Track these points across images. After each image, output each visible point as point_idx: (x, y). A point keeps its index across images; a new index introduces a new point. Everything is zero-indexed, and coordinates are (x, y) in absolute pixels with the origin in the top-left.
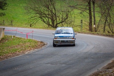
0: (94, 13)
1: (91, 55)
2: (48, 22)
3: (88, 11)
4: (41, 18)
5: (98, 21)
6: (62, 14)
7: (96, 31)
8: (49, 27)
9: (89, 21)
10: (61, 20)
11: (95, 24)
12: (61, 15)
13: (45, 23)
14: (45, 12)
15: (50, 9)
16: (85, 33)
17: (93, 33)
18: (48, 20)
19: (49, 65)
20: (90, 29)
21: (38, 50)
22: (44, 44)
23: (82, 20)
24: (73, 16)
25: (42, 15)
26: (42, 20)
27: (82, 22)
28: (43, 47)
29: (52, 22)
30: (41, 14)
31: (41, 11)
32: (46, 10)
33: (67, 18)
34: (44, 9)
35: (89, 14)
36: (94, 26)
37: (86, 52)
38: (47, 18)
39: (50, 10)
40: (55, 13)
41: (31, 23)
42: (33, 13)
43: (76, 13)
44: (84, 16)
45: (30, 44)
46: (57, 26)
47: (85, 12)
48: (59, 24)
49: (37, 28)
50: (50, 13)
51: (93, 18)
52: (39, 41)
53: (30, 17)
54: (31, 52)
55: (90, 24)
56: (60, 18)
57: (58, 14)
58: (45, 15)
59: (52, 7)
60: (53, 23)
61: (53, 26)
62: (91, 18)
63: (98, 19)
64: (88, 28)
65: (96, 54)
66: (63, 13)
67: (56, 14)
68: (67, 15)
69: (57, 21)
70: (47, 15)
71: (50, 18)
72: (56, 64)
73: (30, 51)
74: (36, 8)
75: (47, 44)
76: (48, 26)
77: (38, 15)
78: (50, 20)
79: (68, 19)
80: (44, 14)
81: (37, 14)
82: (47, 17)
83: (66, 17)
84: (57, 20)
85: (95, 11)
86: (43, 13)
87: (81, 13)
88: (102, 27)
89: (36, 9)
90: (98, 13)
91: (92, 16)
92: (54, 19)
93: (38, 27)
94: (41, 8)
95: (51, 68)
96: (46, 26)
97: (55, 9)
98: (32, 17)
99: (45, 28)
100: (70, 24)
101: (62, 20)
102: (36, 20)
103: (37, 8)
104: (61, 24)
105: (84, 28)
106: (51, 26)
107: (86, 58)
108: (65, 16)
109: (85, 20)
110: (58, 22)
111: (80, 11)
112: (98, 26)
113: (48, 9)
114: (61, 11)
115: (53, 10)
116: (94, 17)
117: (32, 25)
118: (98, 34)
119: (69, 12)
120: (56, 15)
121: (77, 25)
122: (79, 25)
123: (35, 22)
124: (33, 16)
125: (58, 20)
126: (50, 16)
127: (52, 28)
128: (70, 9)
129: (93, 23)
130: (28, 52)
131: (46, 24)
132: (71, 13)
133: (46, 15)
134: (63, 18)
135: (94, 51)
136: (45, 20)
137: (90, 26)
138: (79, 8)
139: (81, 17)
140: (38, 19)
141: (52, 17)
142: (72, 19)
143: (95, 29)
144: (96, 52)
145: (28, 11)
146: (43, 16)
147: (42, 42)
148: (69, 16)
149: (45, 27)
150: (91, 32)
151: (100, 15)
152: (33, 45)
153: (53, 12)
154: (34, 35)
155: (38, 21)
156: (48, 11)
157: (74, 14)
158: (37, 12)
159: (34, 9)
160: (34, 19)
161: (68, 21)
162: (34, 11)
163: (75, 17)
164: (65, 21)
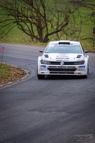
2: (30, 31)
4: (18, 24)
6: (57, 16)
8: (33, 40)
10: (55, 27)
12: (55, 18)
13: (25, 33)
14: (26, 13)
15: (34, 6)
18: (30, 28)
19: (37, 113)
23: (94, 28)
24: (78, 20)
25: (20, 18)
26: (20, 26)
27: (94, 33)
29: (38, 31)
30: (18, 17)
31: (18, 11)
32: (27, 8)
33: (67, 24)
34: (23, 6)
38: (29, 24)
39: (35, 9)
40: (43, 15)
42: (2, 13)
43: (84, 16)
46: (48, 39)
48: (52, 36)
49: (10, 42)
50: (35, 14)
56: (54, 24)
57: (49, 17)
58: (25, 19)
59: (38, 3)
60: (40, 33)
61: (39, 39)
66: (60, 14)
67: (47, 15)
68: (67, 19)
69: (47, 30)
70: (29, 19)
71: (34, 23)
72: (50, 112)
74: (9, 5)
76: (31, 39)
77: (13, 18)
78: (35, 28)
79: (69, 25)
80: (24, 16)
81: (10, 16)
82: (30, 21)
83: (65, 23)
84: (47, 28)
86: (21, 15)
87: (93, 15)
89: (8, 7)
92: (43, 26)
93: (12, 40)
94: (18, 4)
95: (41, 119)
96: (26, 39)
97: (44, 7)
99: (26, 42)
100: (71, 34)
101: (57, 28)
102: (7, 26)
103: (11, 4)
104: (55, 35)
106: (37, 38)
108: (62, 19)
110: (50, 32)
111: (91, 11)
113: (31, 7)
114: (55, 10)
115: (41, 8)
117: (1, 36)
119: (70, 12)
120: (47, 18)
121: (85, 37)
122: (88, 37)
123: (6, 32)
124: (3, 20)
125: (49, 28)
126: (34, 20)
127: (39, 43)
128: (72, 7)
131: (26, 35)
132: (75, 14)
133: (27, 17)
134: (60, 24)
136: (26, 28)
138: (89, 6)
140: (13, 26)
141: (39, 21)
142: (76, 26)
146: (22, 20)
148: (71, 20)
149: (24, 40)
153: (41, 12)
154: (5, 55)
155: (11, 30)
156: (32, 10)
157: (81, 16)
158: (10, 12)
159: (5, 6)
160: (4, 25)
161: (69, 29)
162: (5, 11)
163: (81, 22)
164: (62, 30)
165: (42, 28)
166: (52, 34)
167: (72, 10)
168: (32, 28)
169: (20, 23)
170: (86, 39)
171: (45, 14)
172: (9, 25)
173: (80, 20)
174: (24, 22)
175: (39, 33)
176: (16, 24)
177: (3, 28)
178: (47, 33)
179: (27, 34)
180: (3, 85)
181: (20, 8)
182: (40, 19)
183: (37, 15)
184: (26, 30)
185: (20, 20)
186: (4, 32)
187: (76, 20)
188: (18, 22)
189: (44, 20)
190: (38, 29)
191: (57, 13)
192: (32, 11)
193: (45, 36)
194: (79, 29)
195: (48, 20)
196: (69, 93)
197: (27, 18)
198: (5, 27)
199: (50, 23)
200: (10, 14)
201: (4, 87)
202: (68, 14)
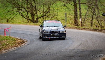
0: (80, 5)
1: (77, 53)
2: (27, 17)
3: (73, 3)
4: (19, 12)
5: (84, 14)
6: (43, 7)
7: (82, 26)
8: (29, 22)
9: (74, 14)
10: (42, 14)
11: (81, 17)
12: (41, 8)
13: (23, 18)
14: (24, 5)
15: (29, 1)
16: (70, 28)
17: (79, 28)
18: (27, 15)
20: (75, 24)
21: (17, 48)
22: (24, 42)
23: (66, 14)
24: (56, 9)
25: (20, 9)
26: (20, 14)
27: (66, 16)
28: (22, 45)
29: (32, 17)
30: (19, 8)
31: (19, 5)
32: (24, 2)
33: (49, 11)
34: (22, 1)
35: (73, 7)
36: (80, 20)
37: (72, 50)
38: (26, 12)
39: (29, 3)
40: (34, 6)
41: (8, 18)
42: (10, 6)
43: (59, 6)
44: (68, 8)
45: (8, 42)
46: (38, 21)
47: (69, 4)
48: (40, 19)
50: (29, 6)
51: (78, 10)
52: (18, 38)
53: (6, 11)
54: (9, 51)
55: (75, 17)
56: (41, 12)
57: (38, 7)
58: (24, 9)
62: (76, 11)
63: (84, 11)
64: (74, 22)
65: (83, 51)
66: (44, 5)
67: (37, 7)
68: (49, 8)
69: (37, 15)
70: (26, 9)
71: (29, 12)
73: (7, 50)
75: (26, 42)
76: (27, 21)
77: (16, 9)
78: (29, 14)
79: (50, 12)
80: (23, 7)
81: (14, 8)
82: (26, 11)
83: (47, 11)
84: (37, 14)
85: (81, 3)
86: (21, 7)
87: (65, 5)
88: (89, 21)
89: (13, 2)
90: (84, 5)
91: (77, 8)
92: (34, 13)
93: (16, 22)
96: (25, 21)
97: (34, 2)
98: (9, 12)
99: (24, 23)
100: (52, 18)
101: (43, 14)
102: (13, 14)
103: (15, 1)
104: (42, 18)
105: (68, 22)
106: (31, 21)
107: (72, 56)
108: (46, 9)
109: (69, 13)
110: (39, 17)
111: (63, 3)
112: (84, 20)
113: (27, 2)
114: (41, 3)
115: (33, 2)
116: (80, 10)
117: (9, 20)
118: (85, 29)
119: (50, 4)
120: (36, 8)
121: (60, 19)
122: (62, 19)
123: (12, 17)
124: (10, 10)
125: (38, 14)
126: (29, 10)
127: (32, 23)
128: (52, 1)
129: (78, 16)
130: (6, 51)
132: (54, 5)
134: (45, 11)
135: (80, 48)
136: (24, 14)
137: (76, 19)
139: (65, 10)
140: (16, 14)
141: (32, 10)
142: (55, 12)
143: (81, 22)
144: (83, 49)
145: (3, 5)
146: (21, 10)
147: (21, 39)
148: (52, 9)
149: (23, 22)
150: (76, 27)
151: (87, 7)
152: (11, 43)
153: (33, 5)
154: (12, 32)
155: (15, 16)
156: (27, 3)
157: (57, 7)
158: (14, 5)
159: (11, 2)
160: (11, 13)
161: (50, 14)
162: (11, 5)
163: (58, 10)
164: (46, 15)
165: (34, 14)
166: (40, 17)
167: (52, 3)
168: (28, 15)
169: (21, 12)
170: (61, 20)
171: (35, 6)
172: (14, 13)
173: (57, 9)
174: (23, 11)
175: (32, 18)
176: (18, 12)
177: (10, 15)
178: (37, 17)
179: (25, 18)
180: (10, 49)
181: (20, 3)
182: (32, 9)
183: (31, 6)
184: (24, 16)
185: (20, 10)
186: (11, 17)
187: (55, 9)
188: (19, 11)
189: (35, 10)
190: (31, 15)
191: (43, 5)
192: (28, 5)
193: (36, 19)
194: (57, 14)
195: (37, 10)
196: (50, 53)
197: (25, 9)
198: (12, 14)
199: (39, 11)
200: (14, 7)
201: (11, 51)
202: (49, 5)
